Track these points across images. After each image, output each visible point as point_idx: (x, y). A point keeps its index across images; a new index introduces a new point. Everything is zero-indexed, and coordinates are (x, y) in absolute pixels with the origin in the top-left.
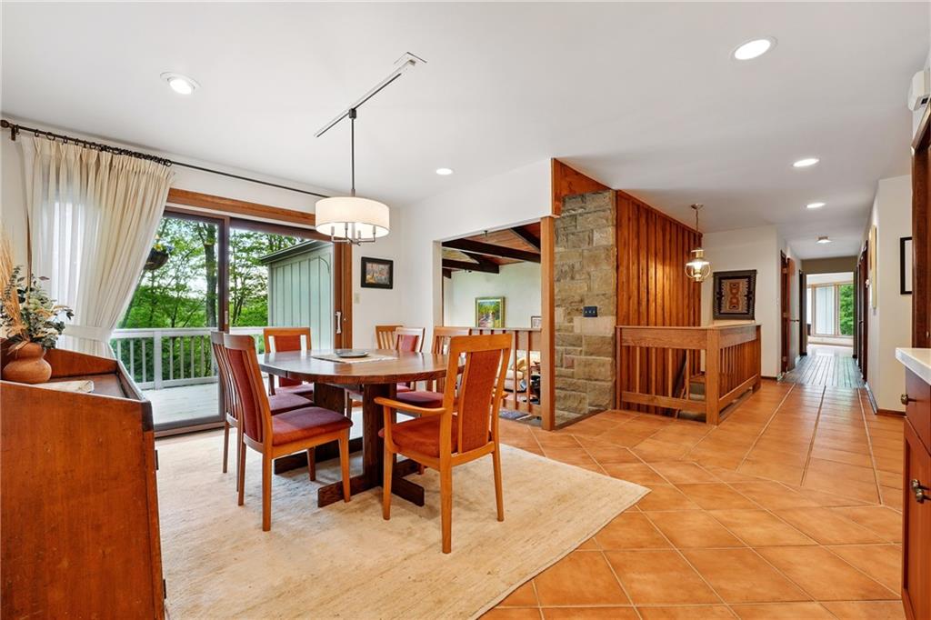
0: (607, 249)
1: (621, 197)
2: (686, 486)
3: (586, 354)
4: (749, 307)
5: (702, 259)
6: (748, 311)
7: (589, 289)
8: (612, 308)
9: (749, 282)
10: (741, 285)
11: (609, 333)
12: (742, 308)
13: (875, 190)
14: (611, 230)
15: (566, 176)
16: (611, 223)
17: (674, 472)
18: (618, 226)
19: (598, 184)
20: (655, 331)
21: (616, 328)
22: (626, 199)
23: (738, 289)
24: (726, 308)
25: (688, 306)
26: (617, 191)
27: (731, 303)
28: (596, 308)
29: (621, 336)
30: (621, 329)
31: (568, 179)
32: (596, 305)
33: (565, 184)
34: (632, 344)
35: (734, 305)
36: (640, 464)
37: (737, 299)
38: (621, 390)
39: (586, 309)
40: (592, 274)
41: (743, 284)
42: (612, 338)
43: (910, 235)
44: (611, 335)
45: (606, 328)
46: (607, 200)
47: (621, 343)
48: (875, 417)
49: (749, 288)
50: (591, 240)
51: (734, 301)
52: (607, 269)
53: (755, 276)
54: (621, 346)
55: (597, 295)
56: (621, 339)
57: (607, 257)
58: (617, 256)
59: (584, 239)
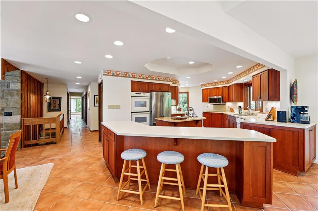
0: (17, 91)
1: (23, 72)
2: (62, 159)
3: (5, 130)
4: (59, 108)
5: (49, 95)
6: (59, 109)
7: (7, 105)
8: (20, 112)
9: (59, 100)
10: (57, 101)
11: (19, 121)
12: (57, 108)
13: (90, 84)
14: (19, 84)
15: (6, 65)
16: (19, 82)
17: (57, 157)
18: (22, 83)
19: (16, 68)
20: (38, 119)
21: (21, 120)
22: (24, 73)
23: (56, 102)
24: (52, 108)
25: (40, 108)
26: (22, 71)
27: (54, 106)
28: (12, 112)
29: (24, 122)
30: (24, 119)
31: (7, 66)
32: (12, 111)
33: (6, 68)
34: (29, 124)
35: (55, 107)
36: (46, 159)
37: (56, 105)
38: (24, 141)
39: (5, 113)
40: (9, 99)
41: (58, 101)
42: (20, 123)
43: (98, 95)
44: (19, 122)
45: (17, 120)
46: (18, 73)
47: (24, 124)
48: (90, 133)
49: (59, 102)
50: (8, 86)
51: (55, 106)
52: (18, 98)
53: (61, 99)
54: (24, 125)
55: (12, 108)
56: (24, 123)
57: (17, 94)
58: (22, 94)
59: (4, 85)
